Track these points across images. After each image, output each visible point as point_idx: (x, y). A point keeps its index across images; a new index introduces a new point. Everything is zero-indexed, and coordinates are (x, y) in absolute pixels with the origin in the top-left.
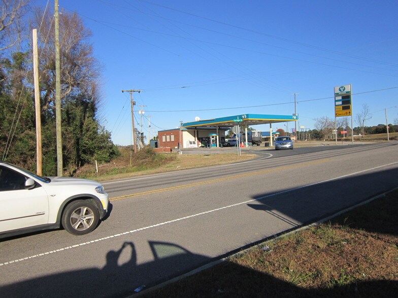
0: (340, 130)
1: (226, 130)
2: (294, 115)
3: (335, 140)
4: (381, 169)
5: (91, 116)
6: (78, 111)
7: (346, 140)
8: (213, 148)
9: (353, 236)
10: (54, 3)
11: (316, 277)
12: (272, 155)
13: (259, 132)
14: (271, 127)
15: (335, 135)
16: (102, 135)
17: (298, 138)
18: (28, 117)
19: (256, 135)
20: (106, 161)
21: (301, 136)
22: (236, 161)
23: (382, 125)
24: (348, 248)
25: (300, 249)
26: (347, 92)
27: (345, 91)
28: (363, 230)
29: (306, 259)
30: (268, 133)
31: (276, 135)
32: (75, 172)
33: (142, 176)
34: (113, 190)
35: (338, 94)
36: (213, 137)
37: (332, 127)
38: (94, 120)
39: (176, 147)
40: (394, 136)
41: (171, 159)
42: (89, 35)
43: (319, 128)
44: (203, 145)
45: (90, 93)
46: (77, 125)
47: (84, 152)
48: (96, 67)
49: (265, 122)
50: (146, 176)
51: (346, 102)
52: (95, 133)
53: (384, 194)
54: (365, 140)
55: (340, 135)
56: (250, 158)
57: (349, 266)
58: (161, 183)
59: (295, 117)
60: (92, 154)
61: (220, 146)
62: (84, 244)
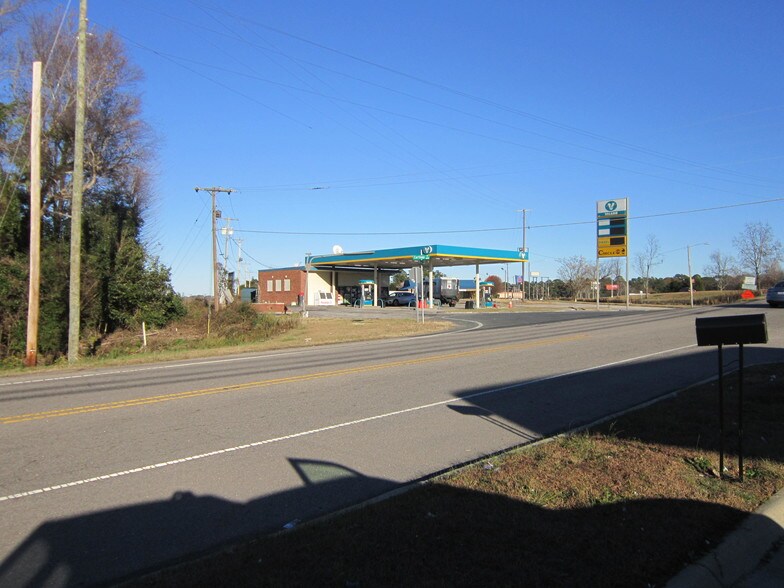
0: (604, 281)
1: (391, 273)
2: (522, 250)
3: (595, 301)
4: (674, 354)
5: (133, 235)
6: (106, 224)
7: (615, 302)
8: (366, 306)
9: (622, 448)
10: (78, 16)
11: (568, 497)
12: (481, 325)
13: (453, 281)
14: (477, 272)
15: (595, 291)
16: (153, 274)
17: (526, 296)
18: (7, 231)
19: (449, 286)
20: (159, 325)
21: (531, 290)
22: (418, 333)
23: (681, 276)
24: (613, 462)
25: (542, 465)
26: (619, 212)
27: (617, 209)
28: (637, 440)
29: (552, 476)
30: (472, 283)
31: (487, 288)
32: (98, 343)
33: (244, 354)
34: (197, 376)
35: (603, 214)
36: (366, 286)
37: (590, 277)
38: (137, 243)
39: (294, 304)
40: (701, 298)
41: (290, 326)
42: (136, 78)
43: (565, 278)
44: (346, 301)
45: (131, 189)
46: (103, 252)
47: (117, 305)
48: (147, 141)
49: (468, 262)
50: (251, 354)
51: (616, 230)
52: (140, 268)
53: (674, 394)
54: (651, 303)
55: (604, 291)
56: (442, 329)
57: (615, 482)
58: (284, 367)
59: (523, 255)
60: (131, 309)
61: (379, 304)
62: (176, 462)
